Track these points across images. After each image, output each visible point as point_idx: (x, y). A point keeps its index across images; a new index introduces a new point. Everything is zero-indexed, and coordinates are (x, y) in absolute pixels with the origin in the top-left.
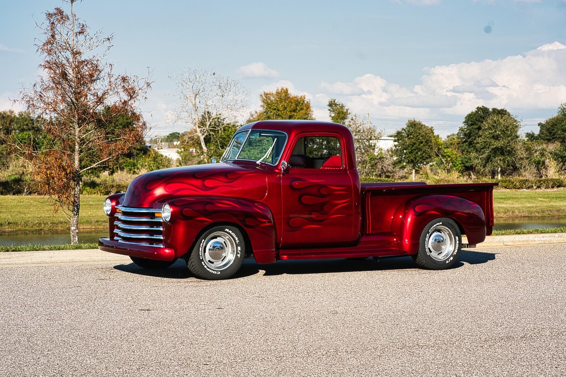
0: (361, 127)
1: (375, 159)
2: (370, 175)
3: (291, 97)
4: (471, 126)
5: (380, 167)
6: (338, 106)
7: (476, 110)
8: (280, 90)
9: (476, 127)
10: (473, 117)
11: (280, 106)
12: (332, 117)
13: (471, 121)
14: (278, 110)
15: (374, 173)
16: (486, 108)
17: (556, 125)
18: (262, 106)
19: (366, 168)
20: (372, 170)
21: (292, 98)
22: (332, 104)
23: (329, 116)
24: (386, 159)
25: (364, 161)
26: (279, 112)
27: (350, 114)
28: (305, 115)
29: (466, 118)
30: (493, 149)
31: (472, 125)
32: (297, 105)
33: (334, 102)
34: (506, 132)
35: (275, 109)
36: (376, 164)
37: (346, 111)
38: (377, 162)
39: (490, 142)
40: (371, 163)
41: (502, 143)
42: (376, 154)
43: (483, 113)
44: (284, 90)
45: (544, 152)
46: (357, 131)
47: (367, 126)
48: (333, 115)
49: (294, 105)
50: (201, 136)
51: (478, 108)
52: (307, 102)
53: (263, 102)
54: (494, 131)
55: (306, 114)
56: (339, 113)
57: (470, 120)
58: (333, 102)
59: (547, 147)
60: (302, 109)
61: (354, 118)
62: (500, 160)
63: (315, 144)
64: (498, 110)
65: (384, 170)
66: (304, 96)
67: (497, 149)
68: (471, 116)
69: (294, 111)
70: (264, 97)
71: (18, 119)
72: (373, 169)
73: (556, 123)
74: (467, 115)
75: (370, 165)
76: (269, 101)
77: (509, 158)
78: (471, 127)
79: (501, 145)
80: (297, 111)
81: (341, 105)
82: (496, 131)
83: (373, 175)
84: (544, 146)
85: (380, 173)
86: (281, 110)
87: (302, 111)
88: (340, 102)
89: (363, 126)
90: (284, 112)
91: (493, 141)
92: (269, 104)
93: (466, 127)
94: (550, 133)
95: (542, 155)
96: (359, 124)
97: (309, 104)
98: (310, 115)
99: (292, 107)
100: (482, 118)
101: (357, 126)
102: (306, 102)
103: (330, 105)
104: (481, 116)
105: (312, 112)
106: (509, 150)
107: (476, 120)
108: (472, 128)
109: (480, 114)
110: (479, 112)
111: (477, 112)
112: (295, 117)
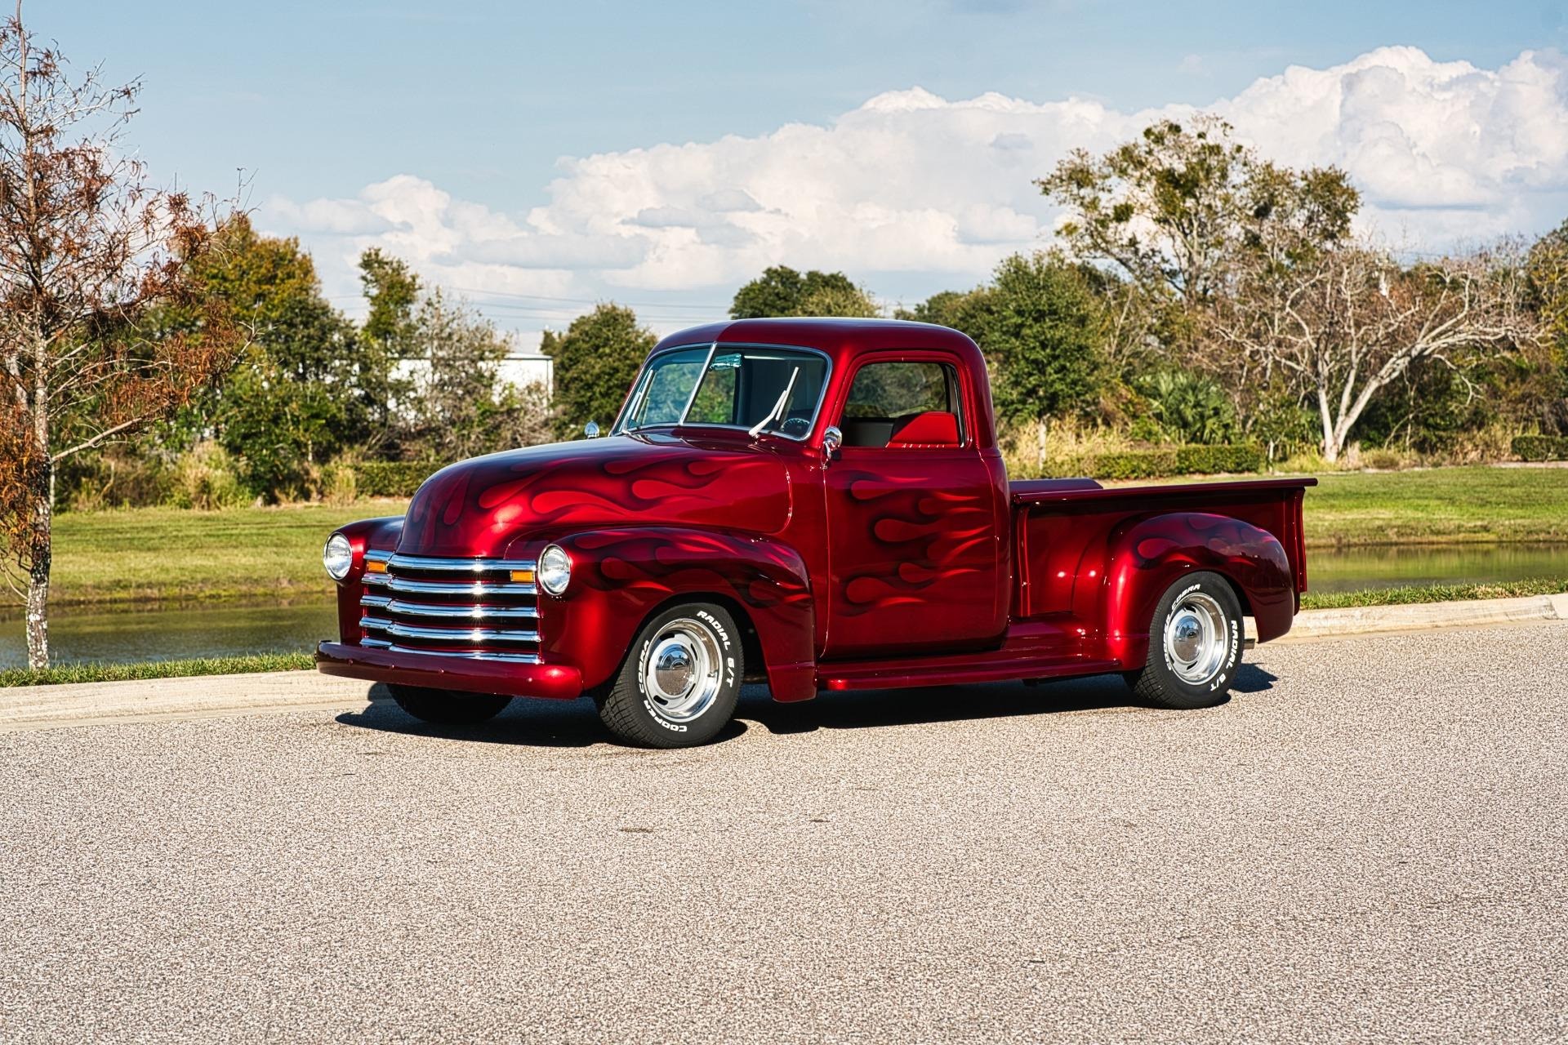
0: (454, 325)
1: (496, 413)
3: (259, 242)
5: (509, 435)
6: (387, 267)
7: (765, 276)
8: (227, 222)
10: (757, 297)
11: (230, 266)
12: (372, 298)
13: (752, 307)
14: (225, 279)
16: (791, 272)
17: (973, 316)
19: (469, 438)
20: (488, 444)
21: (263, 245)
22: (370, 262)
23: (362, 294)
24: (525, 413)
25: (464, 421)
26: (227, 285)
27: (420, 288)
28: (300, 294)
29: (736, 298)
31: (754, 317)
32: (276, 266)
33: (377, 255)
35: (214, 277)
36: (497, 427)
37: (409, 280)
38: (501, 422)
40: (483, 424)
42: (496, 400)
43: (783, 284)
44: (239, 223)
46: (444, 335)
47: (471, 322)
48: (374, 292)
49: (267, 264)
51: (769, 271)
52: (304, 257)
55: (301, 289)
56: (391, 287)
57: (748, 305)
58: (373, 257)
60: (290, 276)
61: (434, 300)
63: (329, 373)
64: (822, 277)
66: (296, 240)
68: (752, 295)
69: (271, 280)
72: (490, 440)
73: (972, 312)
74: (738, 291)
75: (481, 429)
80: (278, 281)
81: (395, 265)
86: (233, 277)
87: (292, 281)
88: (393, 254)
89: (459, 321)
90: (241, 285)
96: (451, 317)
97: (310, 261)
98: (312, 292)
99: (263, 270)
100: (780, 299)
101: (446, 320)
102: (299, 256)
103: (366, 264)
104: (777, 295)
105: (320, 282)
106: (867, 385)
107: (766, 305)
109: (776, 288)
110: (773, 283)
111: (766, 282)
112: (273, 299)
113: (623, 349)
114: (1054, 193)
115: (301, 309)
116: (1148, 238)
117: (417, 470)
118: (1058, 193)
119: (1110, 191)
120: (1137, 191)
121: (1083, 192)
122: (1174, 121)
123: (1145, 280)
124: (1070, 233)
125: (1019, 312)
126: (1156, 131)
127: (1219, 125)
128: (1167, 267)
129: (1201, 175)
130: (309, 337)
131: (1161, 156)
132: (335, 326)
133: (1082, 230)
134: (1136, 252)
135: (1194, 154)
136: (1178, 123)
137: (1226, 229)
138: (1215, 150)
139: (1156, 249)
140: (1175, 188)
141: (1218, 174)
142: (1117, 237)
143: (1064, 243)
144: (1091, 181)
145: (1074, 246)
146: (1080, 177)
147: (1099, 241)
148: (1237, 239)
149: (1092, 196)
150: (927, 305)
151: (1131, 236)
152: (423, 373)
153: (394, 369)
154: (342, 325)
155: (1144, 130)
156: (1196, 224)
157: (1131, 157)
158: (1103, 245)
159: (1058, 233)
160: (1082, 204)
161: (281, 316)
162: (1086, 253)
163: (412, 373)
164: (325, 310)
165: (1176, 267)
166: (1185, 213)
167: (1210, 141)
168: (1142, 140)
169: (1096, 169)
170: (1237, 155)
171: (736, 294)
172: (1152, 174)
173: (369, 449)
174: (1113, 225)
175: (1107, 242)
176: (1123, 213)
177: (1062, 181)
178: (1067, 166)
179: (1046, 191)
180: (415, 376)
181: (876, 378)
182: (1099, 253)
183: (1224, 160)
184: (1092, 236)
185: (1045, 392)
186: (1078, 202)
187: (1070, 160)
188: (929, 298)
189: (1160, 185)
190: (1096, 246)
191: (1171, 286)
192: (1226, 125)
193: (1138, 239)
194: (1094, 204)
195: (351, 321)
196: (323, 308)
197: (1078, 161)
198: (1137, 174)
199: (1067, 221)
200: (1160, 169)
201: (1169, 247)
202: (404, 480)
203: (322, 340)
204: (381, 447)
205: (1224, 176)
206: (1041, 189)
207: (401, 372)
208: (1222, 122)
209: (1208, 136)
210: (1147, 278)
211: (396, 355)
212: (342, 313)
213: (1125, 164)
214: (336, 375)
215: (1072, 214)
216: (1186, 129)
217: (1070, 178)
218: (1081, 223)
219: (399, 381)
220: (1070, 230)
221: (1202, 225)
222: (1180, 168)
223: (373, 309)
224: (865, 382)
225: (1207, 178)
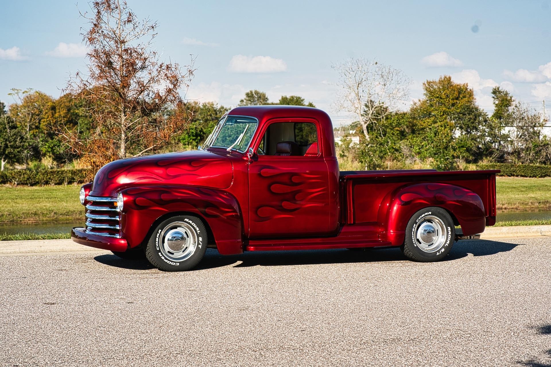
0: (525, 114)
1: (540, 146)
2: (534, 162)
3: (454, 85)
5: (545, 154)
6: (502, 93)
8: (443, 79)
11: (443, 94)
12: (496, 105)
14: (441, 98)
15: (538, 160)
18: (424, 94)
19: (530, 155)
20: (537, 157)
21: (455, 86)
22: (496, 92)
23: (493, 103)
25: (527, 149)
26: (442, 100)
27: (514, 101)
28: (468, 103)
32: (459, 93)
33: (498, 89)
35: (438, 97)
36: (540, 151)
37: (510, 98)
38: (541, 149)
40: (535, 150)
42: (540, 141)
44: (447, 79)
46: (521, 118)
47: (531, 113)
48: (497, 102)
49: (456, 93)
50: (364, 124)
52: (470, 90)
53: (426, 90)
55: (468, 101)
56: (502, 100)
58: (497, 89)
60: (464, 97)
61: (518, 105)
65: (548, 157)
66: (467, 84)
69: (457, 99)
70: (427, 86)
71: (202, 109)
72: (537, 156)
76: (432, 89)
80: (460, 99)
81: (505, 93)
83: (537, 162)
85: (544, 160)
86: (444, 97)
87: (465, 99)
88: (504, 89)
89: (527, 113)
90: (446, 100)
92: (432, 93)
96: (523, 111)
97: (473, 92)
99: (455, 95)
101: (521, 113)
102: (469, 90)
103: (494, 92)
105: (475, 99)
112: (458, 105)
115: (467, 109)
130: (470, 118)
132: (480, 115)
152: (513, 132)
153: (503, 130)
154: (483, 114)
161: (460, 111)
163: (509, 132)
164: (477, 109)
173: (493, 158)
180: (511, 133)
195: (486, 113)
196: (476, 108)
203: (475, 120)
204: (497, 158)
207: (505, 131)
211: (504, 125)
212: (483, 110)
214: (481, 132)
219: (504, 135)
223: (495, 108)
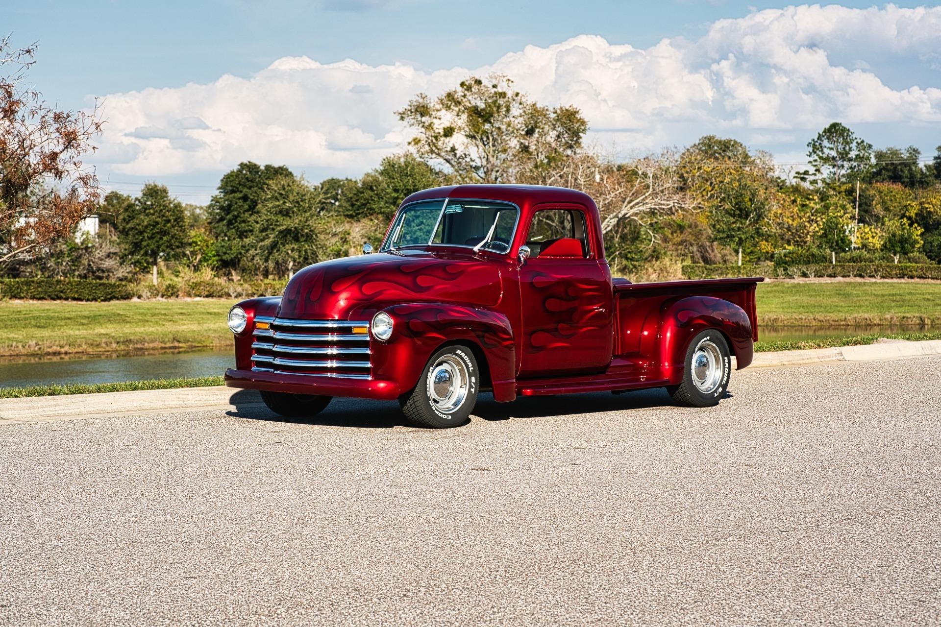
1: (79, 249)
2: (68, 275)
4: (231, 193)
5: (86, 262)
7: (239, 167)
9: (239, 195)
10: (235, 180)
13: (231, 186)
15: (77, 273)
16: (255, 165)
19: (62, 264)
20: (73, 268)
24: (96, 249)
25: (59, 254)
29: (222, 180)
30: (281, 232)
31: (233, 192)
34: (301, 203)
36: (80, 257)
38: (81, 255)
39: (277, 221)
40: (70, 256)
41: (297, 221)
42: (78, 241)
43: (250, 172)
45: (347, 236)
51: (242, 165)
54: (281, 202)
57: (229, 185)
59: (351, 227)
62: (293, 249)
64: (273, 168)
65: (92, 268)
67: (288, 232)
68: (232, 178)
72: (75, 265)
73: (361, 190)
75: (69, 259)
77: (306, 246)
78: (232, 195)
79: (296, 225)
82: (285, 203)
83: (74, 275)
84: (347, 226)
85: (85, 272)
91: (280, 218)
93: (222, 196)
94: (353, 205)
95: (345, 241)
100: (249, 181)
104: (247, 178)
106: (307, 233)
107: (240, 184)
108: (234, 197)
109: (246, 174)
110: (244, 172)
111: (240, 171)
113: (161, 211)
114: (407, 120)
116: (463, 147)
117: (37, 283)
118: (409, 120)
119: (440, 119)
120: (456, 119)
121: (424, 119)
122: (477, 77)
123: (461, 172)
124: (416, 143)
125: (396, 190)
126: (467, 83)
127: (505, 80)
128: (474, 164)
129: (495, 109)
131: (470, 98)
133: (423, 142)
134: (455, 155)
135: (490, 97)
136: (480, 79)
137: (508, 142)
138: (503, 95)
139: (467, 153)
140: (479, 117)
141: (505, 109)
142: (445, 146)
143: (413, 149)
144: (428, 112)
145: (418, 151)
146: (422, 110)
147: (434, 148)
148: (515, 148)
149: (429, 122)
150: (320, 186)
151: (452, 146)
155: (460, 82)
156: (491, 138)
157: (453, 99)
158: (436, 151)
159: (409, 143)
160: (423, 126)
162: (426, 156)
165: (479, 164)
166: (485, 132)
167: (499, 90)
168: (459, 89)
169: (432, 105)
170: (516, 98)
171: (222, 177)
172: (465, 109)
174: (442, 139)
175: (438, 149)
176: (449, 132)
177: (412, 112)
178: (415, 104)
179: (402, 118)
181: (312, 228)
182: (434, 156)
183: (508, 101)
184: (430, 146)
185: (411, 237)
186: (421, 125)
187: (416, 99)
188: (322, 182)
189: (469, 115)
190: (432, 152)
191: (476, 175)
192: (509, 80)
193: (456, 148)
194: (430, 127)
197: (421, 100)
198: (457, 109)
199: (415, 136)
200: (470, 105)
201: (475, 153)
202: (30, 289)
204: (8, 269)
205: (508, 111)
206: (399, 117)
208: (506, 78)
209: (498, 86)
210: (462, 170)
213: (450, 103)
215: (417, 132)
216: (485, 82)
217: (416, 111)
218: (423, 137)
220: (417, 141)
221: (494, 140)
222: (481, 105)
224: (306, 231)
225: (498, 112)
